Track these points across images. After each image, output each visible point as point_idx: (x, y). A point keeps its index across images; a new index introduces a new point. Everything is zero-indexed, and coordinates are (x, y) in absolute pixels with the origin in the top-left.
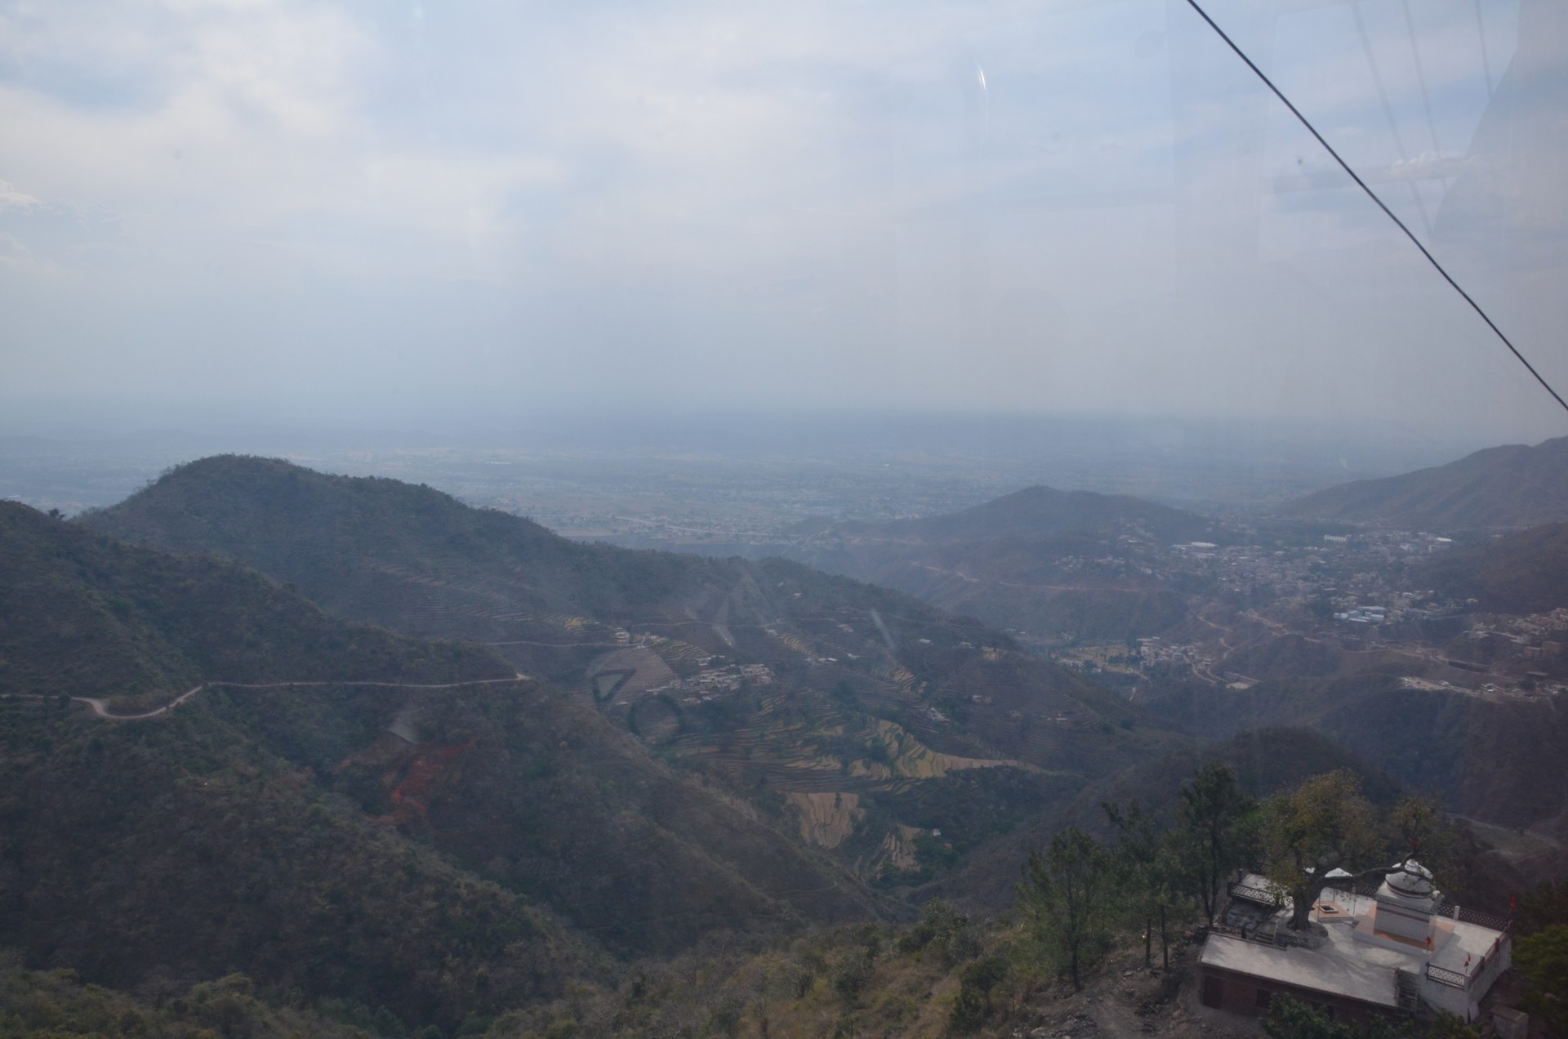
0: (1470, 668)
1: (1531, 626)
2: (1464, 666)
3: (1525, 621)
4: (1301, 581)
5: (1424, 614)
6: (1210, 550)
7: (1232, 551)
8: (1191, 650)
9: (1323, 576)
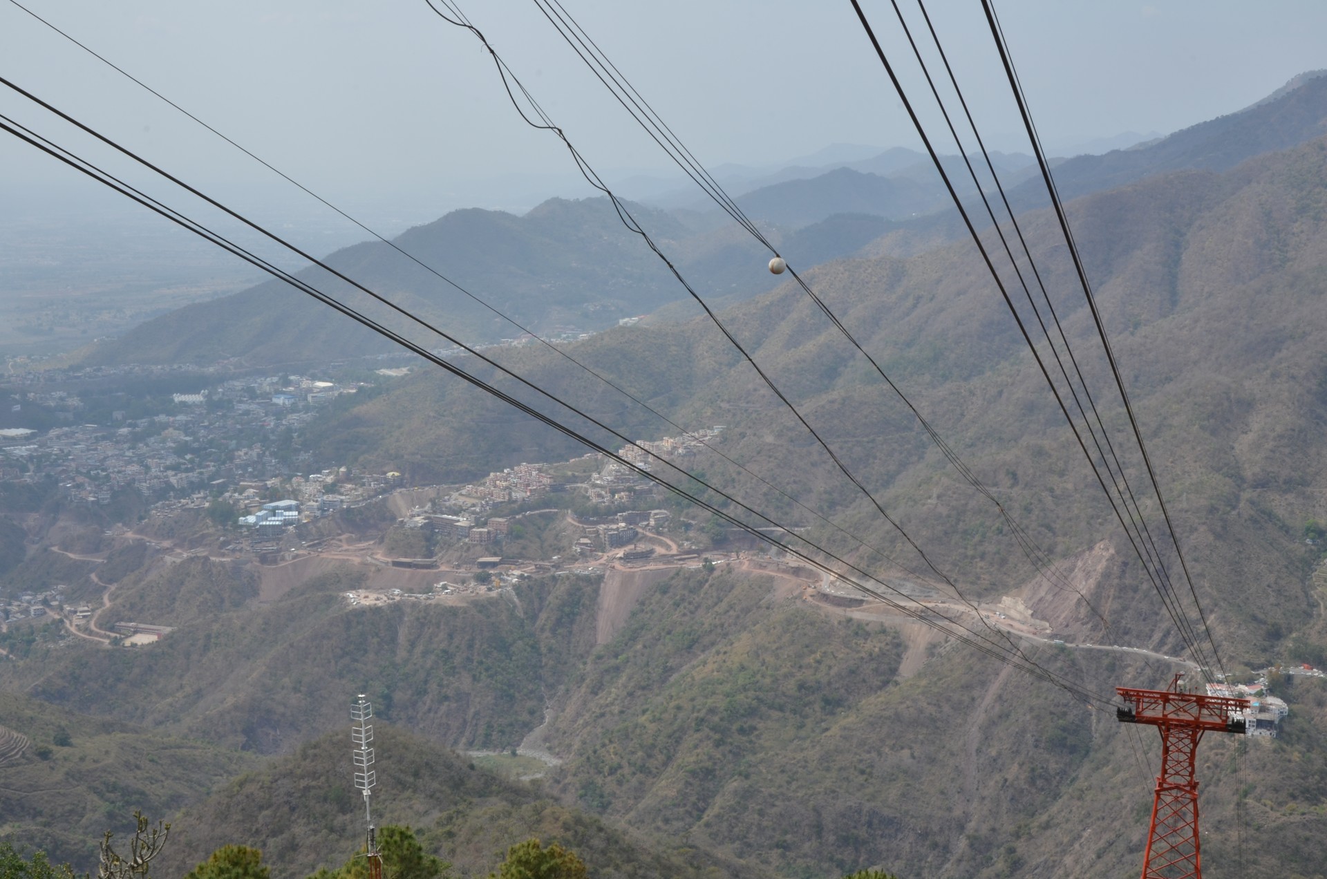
0: (417, 566)
1: (470, 501)
2: (409, 565)
3: (461, 495)
4: (170, 473)
5: (342, 501)
6: (27, 439)
7: (58, 437)
8: (54, 598)
9: (197, 460)
